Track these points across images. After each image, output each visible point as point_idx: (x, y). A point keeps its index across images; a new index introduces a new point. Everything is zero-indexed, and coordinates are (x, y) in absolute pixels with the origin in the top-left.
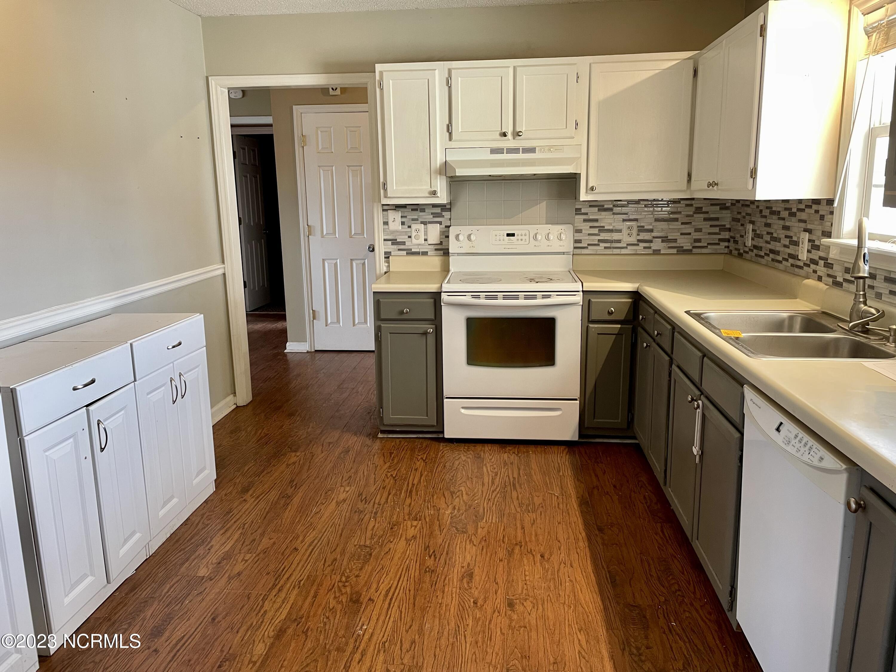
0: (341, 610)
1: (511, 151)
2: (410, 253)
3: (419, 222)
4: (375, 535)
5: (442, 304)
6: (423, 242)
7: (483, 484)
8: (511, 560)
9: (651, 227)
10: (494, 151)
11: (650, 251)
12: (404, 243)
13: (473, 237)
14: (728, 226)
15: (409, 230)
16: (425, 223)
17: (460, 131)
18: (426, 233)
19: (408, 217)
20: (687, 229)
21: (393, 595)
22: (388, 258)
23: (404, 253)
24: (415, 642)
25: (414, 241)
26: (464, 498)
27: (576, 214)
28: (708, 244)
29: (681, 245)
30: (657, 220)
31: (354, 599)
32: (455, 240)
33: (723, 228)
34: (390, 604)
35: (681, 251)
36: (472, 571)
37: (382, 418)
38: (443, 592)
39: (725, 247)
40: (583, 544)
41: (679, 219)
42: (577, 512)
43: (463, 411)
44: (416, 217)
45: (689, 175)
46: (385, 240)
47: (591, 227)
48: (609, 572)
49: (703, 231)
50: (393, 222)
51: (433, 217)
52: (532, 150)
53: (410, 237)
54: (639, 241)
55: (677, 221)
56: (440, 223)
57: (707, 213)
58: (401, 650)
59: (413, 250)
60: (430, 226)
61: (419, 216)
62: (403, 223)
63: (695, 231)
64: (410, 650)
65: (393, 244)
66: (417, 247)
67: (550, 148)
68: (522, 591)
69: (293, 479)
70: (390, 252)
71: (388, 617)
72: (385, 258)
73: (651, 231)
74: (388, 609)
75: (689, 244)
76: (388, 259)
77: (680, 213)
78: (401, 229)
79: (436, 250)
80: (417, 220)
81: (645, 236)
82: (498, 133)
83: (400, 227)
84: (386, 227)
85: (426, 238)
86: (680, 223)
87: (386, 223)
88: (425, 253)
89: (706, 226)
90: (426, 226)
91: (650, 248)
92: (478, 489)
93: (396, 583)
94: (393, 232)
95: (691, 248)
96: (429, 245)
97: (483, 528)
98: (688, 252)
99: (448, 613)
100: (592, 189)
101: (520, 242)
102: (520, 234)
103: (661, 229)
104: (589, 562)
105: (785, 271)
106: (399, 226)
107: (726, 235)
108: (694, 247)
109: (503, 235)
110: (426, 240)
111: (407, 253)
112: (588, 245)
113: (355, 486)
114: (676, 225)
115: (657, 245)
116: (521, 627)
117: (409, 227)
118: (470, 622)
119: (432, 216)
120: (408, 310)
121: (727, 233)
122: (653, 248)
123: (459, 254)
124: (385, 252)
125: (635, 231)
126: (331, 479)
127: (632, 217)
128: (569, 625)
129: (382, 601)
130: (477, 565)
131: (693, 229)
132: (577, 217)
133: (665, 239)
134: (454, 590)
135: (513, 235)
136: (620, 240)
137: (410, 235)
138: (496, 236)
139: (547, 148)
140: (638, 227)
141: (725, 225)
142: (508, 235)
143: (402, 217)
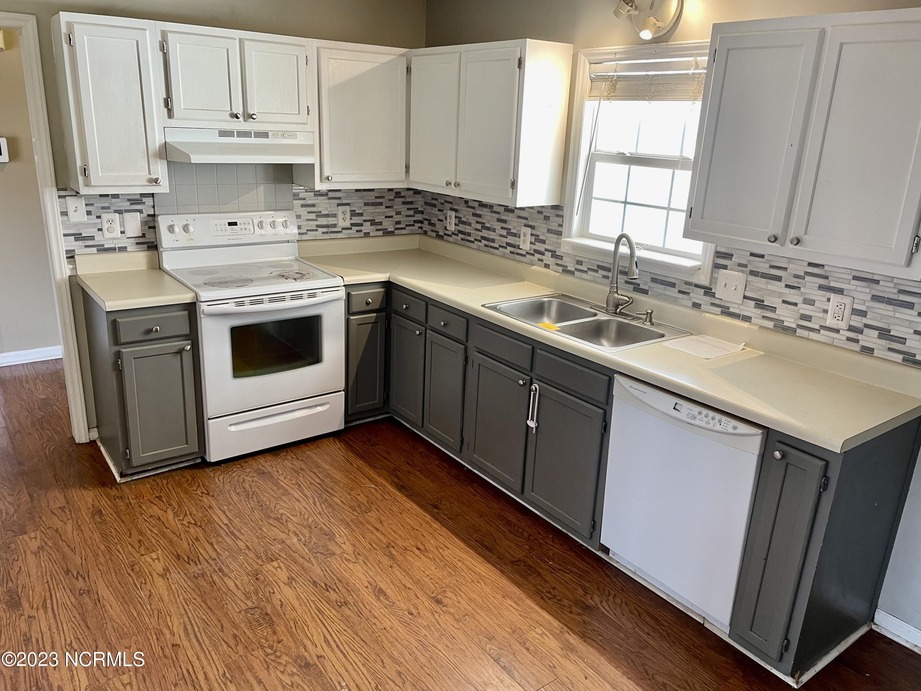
0: (303, 681)
1: (241, 134)
2: (102, 249)
3: (112, 210)
4: (248, 594)
5: (202, 316)
6: (120, 235)
7: (298, 500)
8: (399, 563)
9: (361, 211)
10: (224, 133)
11: (362, 234)
12: (92, 238)
13: (191, 229)
14: (420, 209)
15: (99, 220)
16: (120, 212)
17: (182, 108)
18: (122, 224)
19: (95, 205)
20: (391, 212)
21: (335, 641)
22: (73, 257)
23: (94, 250)
24: (400, 672)
25: (107, 235)
26: (294, 520)
27: (294, 199)
28: (406, 225)
29: (386, 227)
30: (366, 204)
31: (303, 664)
32: (168, 232)
33: (417, 211)
34: (342, 652)
35: (387, 233)
36: (378, 587)
37: (129, 461)
38: (375, 617)
39: (419, 228)
40: (436, 525)
41: (384, 204)
42: (404, 498)
43: (233, 428)
44: (107, 205)
45: (407, 167)
46: (65, 235)
47: (308, 212)
48: (477, 541)
49: (402, 213)
50: (75, 211)
51: (131, 204)
52: (265, 135)
53: (100, 230)
54: (352, 225)
55: (382, 205)
56: (141, 211)
57: (404, 197)
58: (397, 685)
59: (106, 246)
60: (127, 215)
61: (111, 203)
62: (89, 213)
63: (396, 215)
64: (404, 681)
65: (76, 240)
66: (111, 242)
67: (284, 134)
68: (436, 587)
69: (66, 569)
70: (74, 251)
71: (354, 664)
72: (67, 258)
73: (361, 215)
74: (345, 656)
75: (392, 226)
76: (72, 259)
77: (383, 197)
78: (86, 220)
79: (137, 244)
80: (108, 208)
81: (356, 220)
82: (228, 113)
83: (85, 218)
84: (65, 218)
85: (123, 230)
86: (384, 207)
87: (64, 214)
88: (123, 249)
89: (403, 209)
90: (121, 215)
91: (361, 231)
92: (298, 506)
93: (324, 629)
94: (76, 225)
95: (393, 229)
96: (128, 238)
97: (344, 543)
98: (391, 233)
99: (399, 633)
100: (328, 178)
101: (244, 232)
102: (242, 222)
103: (370, 212)
104: (455, 539)
105: (503, 256)
106: (84, 216)
107: (419, 217)
108: (396, 229)
109: (225, 225)
110: (122, 232)
111: (97, 250)
112: (307, 230)
113: (159, 548)
114: (382, 209)
115: (367, 228)
116: (464, 616)
117: (99, 217)
118: (424, 632)
119: (128, 203)
120: (158, 328)
121: (420, 215)
122: (364, 231)
123: (173, 249)
124: (66, 251)
125: (348, 215)
126: (119, 551)
127: (344, 202)
128: (493, 597)
129: (332, 653)
130: (377, 580)
131: (395, 212)
132: (295, 202)
133: (373, 222)
134: (382, 610)
135: (235, 224)
136: (336, 224)
137: (100, 227)
138: (216, 225)
139: (280, 133)
140: (351, 211)
141: (418, 208)
142: (230, 224)
143: (86, 205)
